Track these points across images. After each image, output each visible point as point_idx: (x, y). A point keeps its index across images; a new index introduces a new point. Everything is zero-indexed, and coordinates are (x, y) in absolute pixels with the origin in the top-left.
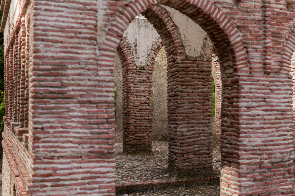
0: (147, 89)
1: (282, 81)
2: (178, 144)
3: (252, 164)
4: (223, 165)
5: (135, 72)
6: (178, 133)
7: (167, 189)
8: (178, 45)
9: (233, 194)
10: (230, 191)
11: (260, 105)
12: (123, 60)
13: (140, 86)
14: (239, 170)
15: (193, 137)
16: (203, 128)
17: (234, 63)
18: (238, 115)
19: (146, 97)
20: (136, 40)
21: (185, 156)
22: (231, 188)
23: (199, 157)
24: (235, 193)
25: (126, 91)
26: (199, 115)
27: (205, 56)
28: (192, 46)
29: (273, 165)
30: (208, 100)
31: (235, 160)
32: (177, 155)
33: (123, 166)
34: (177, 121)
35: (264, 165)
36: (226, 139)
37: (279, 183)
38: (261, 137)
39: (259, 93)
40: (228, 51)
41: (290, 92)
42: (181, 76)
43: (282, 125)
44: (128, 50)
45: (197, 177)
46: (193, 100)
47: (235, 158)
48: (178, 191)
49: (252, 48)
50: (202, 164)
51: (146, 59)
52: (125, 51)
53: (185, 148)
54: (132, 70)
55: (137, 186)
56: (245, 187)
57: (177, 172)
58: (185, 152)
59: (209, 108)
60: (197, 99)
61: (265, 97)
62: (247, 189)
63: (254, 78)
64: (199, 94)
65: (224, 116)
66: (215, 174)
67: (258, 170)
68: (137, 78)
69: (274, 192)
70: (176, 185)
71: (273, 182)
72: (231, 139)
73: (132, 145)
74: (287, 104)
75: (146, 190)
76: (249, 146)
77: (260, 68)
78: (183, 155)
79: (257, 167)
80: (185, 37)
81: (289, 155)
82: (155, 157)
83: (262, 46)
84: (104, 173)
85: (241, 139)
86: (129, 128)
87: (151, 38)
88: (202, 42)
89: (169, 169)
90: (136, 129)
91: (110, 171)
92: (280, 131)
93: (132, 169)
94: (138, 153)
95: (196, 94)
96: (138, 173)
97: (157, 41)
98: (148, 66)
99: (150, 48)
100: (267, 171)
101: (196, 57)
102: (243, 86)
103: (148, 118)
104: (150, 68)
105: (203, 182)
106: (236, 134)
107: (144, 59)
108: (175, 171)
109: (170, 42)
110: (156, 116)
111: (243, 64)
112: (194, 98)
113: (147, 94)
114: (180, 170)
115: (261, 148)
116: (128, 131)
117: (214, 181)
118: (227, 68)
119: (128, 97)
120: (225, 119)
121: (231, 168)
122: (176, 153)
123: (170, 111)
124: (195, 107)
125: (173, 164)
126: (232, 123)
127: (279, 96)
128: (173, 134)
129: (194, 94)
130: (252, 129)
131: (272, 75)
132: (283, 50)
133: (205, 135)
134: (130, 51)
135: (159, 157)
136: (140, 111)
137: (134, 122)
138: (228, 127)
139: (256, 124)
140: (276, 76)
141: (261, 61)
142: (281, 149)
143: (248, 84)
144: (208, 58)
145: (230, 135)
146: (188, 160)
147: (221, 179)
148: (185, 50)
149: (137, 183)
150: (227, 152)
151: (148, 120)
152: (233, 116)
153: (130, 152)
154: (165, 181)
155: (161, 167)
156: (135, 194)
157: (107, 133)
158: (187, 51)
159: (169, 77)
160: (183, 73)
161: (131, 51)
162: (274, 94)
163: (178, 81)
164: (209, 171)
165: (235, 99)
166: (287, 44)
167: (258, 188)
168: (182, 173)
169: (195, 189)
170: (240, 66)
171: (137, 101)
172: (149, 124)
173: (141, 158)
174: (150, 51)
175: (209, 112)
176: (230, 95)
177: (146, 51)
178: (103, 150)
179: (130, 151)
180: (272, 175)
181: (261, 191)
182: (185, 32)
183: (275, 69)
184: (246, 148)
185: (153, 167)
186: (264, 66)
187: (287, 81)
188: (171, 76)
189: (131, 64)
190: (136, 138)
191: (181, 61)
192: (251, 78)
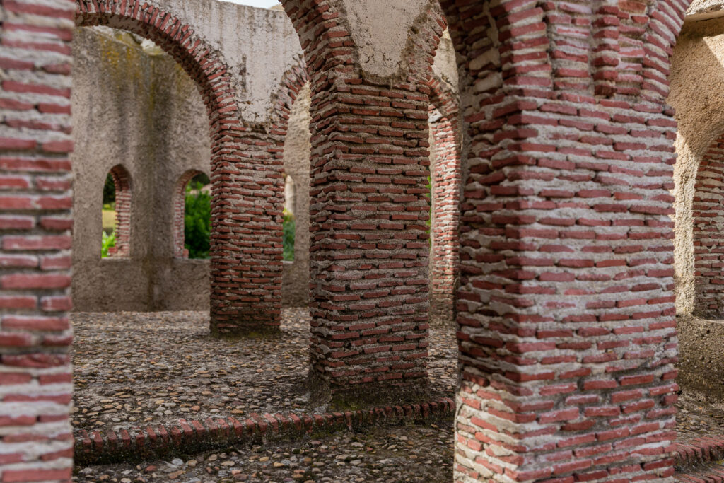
0: (270, 180)
1: (646, 120)
2: (335, 312)
3: (556, 378)
4: (465, 379)
5: (240, 137)
6: (336, 284)
7: (299, 441)
8: (338, 40)
9: (495, 472)
10: (484, 462)
11: (583, 190)
12: (212, 106)
13: (253, 171)
14: (518, 398)
15: (377, 294)
16: (404, 270)
17: (505, 55)
18: (517, 221)
19: (268, 199)
20: (244, 59)
21: (354, 347)
22: (491, 454)
23: (391, 350)
24: (504, 471)
25: (217, 182)
26: (392, 234)
27: (411, 78)
28: (377, 46)
29: (617, 379)
30: (418, 196)
31: (505, 365)
32: (333, 344)
33: (192, 372)
34: (334, 250)
35: (593, 380)
36: (476, 297)
37: (633, 436)
38: (585, 293)
39: (582, 152)
40: (486, 17)
41: (667, 156)
42: (346, 126)
43: (646, 254)
44: (224, 83)
45: (386, 402)
46: (378, 195)
47: (503, 357)
48: (332, 448)
49: (559, 9)
50: (400, 367)
51: (269, 105)
52: (216, 83)
53: (354, 323)
54: (232, 132)
55: (214, 433)
56: (536, 453)
57: (332, 391)
58: (353, 334)
59: (419, 218)
60: (388, 190)
61: (597, 167)
62: (542, 459)
63: (567, 102)
64: (395, 177)
65: (468, 227)
66: (433, 392)
67: (574, 397)
68: (244, 153)
69: (620, 464)
70: (327, 429)
71: (619, 431)
72: (493, 298)
73: (230, 315)
74: (660, 191)
75: (240, 444)
76: (550, 319)
77: (583, 75)
78: (347, 343)
79: (571, 387)
80: (359, 21)
81: (662, 349)
82: (283, 347)
83: (590, 6)
84: (22, 422)
85: (525, 296)
86: (223, 273)
87: (281, 56)
88: (404, 37)
89: (310, 381)
90: (241, 276)
91: (50, 413)
92: (638, 273)
93: (213, 380)
94: (246, 334)
95: (387, 177)
96: (226, 393)
97: (296, 64)
98: (273, 123)
99: (279, 81)
100: (601, 398)
101: (388, 78)
102: (533, 126)
103: (271, 249)
104: (279, 130)
105: (402, 417)
106: (508, 281)
107: (263, 107)
108: (326, 387)
109: (318, 33)
110: (301, 251)
111: (532, 56)
112: (381, 187)
113: (270, 193)
114: (338, 386)
115: (585, 325)
116: (221, 282)
117: (431, 413)
118: (481, 74)
119: (223, 199)
120: (473, 235)
121: (490, 389)
122: (329, 337)
123: (316, 224)
124: (384, 212)
125: (320, 368)
126: (495, 247)
127: (637, 166)
128: (323, 286)
129: (379, 176)
130: (558, 265)
131: (617, 98)
132: (649, 28)
133: (407, 290)
134: (229, 86)
135: (294, 347)
136: (252, 233)
137: (237, 258)
138: (480, 258)
139: (572, 251)
140: (630, 104)
141: (586, 52)
142: (642, 329)
143: (548, 122)
144: (419, 83)
145: (489, 285)
146: (363, 357)
147: (458, 422)
148: (357, 56)
149: (216, 425)
150: (476, 337)
151: (270, 255)
152: (500, 224)
153: (226, 333)
154: (297, 418)
155: (292, 374)
156: (206, 459)
157: (38, 269)
158: (363, 59)
159: (314, 132)
160: (351, 118)
161: (232, 84)
162: (624, 157)
163: (337, 140)
164: (418, 385)
165: (507, 170)
166: (659, 10)
167: (574, 453)
168: (344, 392)
169: (379, 440)
170: (523, 63)
171: (244, 209)
172: (275, 264)
173: (250, 348)
174: (279, 87)
175: (422, 227)
176: (489, 158)
177: (268, 86)
178: (21, 333)
179: (226, 331)
180: (614, 411)
181: (584, 464)
182: (358, 7)
183: (628, 82)
184: (541, 326)
185: (273, 373)
186: (595, 71)
187: (659, 122)
188: (319, 130)
189: (230, 116)
190: (240, 297)
191: (345, 86)
192: (557, 101)
